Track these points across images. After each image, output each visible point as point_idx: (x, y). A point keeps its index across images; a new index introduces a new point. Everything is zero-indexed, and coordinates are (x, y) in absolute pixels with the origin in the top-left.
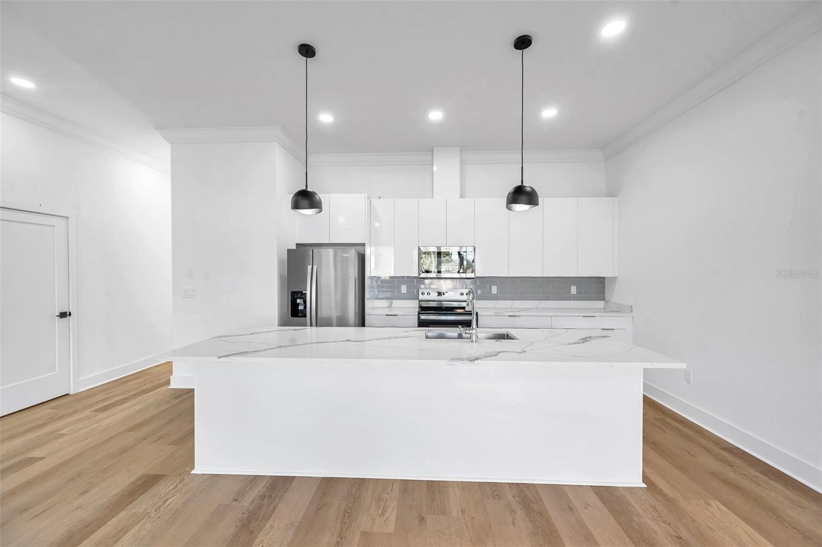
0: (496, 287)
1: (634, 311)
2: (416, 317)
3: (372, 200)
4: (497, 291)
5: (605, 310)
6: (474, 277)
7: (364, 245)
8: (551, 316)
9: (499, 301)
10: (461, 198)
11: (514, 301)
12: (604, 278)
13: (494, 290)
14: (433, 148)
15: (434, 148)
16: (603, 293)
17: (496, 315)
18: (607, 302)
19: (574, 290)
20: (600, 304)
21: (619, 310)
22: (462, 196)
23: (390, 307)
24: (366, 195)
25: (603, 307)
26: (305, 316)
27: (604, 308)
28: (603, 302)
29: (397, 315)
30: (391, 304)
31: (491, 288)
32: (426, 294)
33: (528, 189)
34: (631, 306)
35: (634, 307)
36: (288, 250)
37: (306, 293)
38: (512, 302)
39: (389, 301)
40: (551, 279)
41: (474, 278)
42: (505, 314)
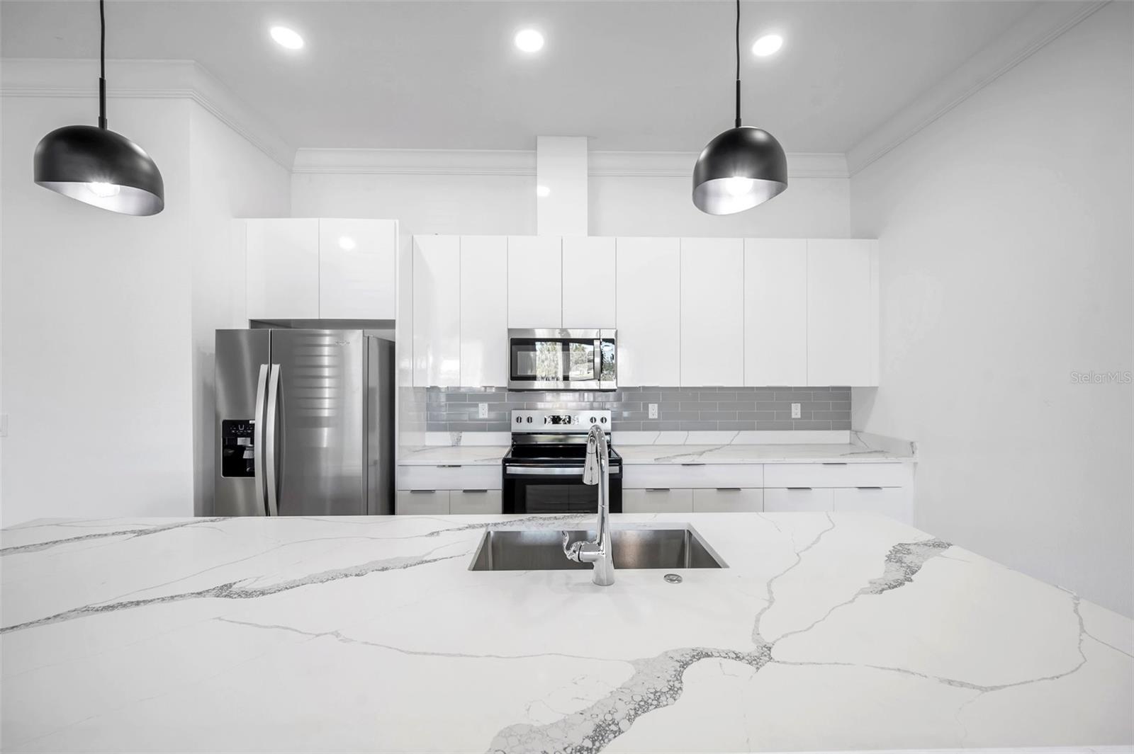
0: (656, 405)
1: (917, 452)
2: (501, 468)
3: (415, 236)
4: (659, 413)
5: (855, 449)
6: (615, 388)
7: (390, 324)
8: (763, 464)
9: (662, 432)
10: (589, 234)
11: (690, 432)
12: (849, 388)
13: (653, 411)
14: (536, 137)
15: (538, 137)
16: (848, 416)
17: (658, 462)
18: (856, 432)
19: (796, 410)
20: (843, 436)
21: (884, 449)
22: (593, 231)
23: (456, 445)
24: (397, 221)
25: (848, 442)
26: (252, 474)
27: (850, 444)
28: (848, 432)
29: (460, 466)
30: (459, 440)
31: (646, 408)
32: (524, 420)
33: (759, 136)
34: (912, 443)
35: (917, 444)
36: (218, 331)
37: (254, 424)
38: (685, 433)
39: (455, 434)
40: (755, 391)
41: (614, 390)
42: (674, 461)
